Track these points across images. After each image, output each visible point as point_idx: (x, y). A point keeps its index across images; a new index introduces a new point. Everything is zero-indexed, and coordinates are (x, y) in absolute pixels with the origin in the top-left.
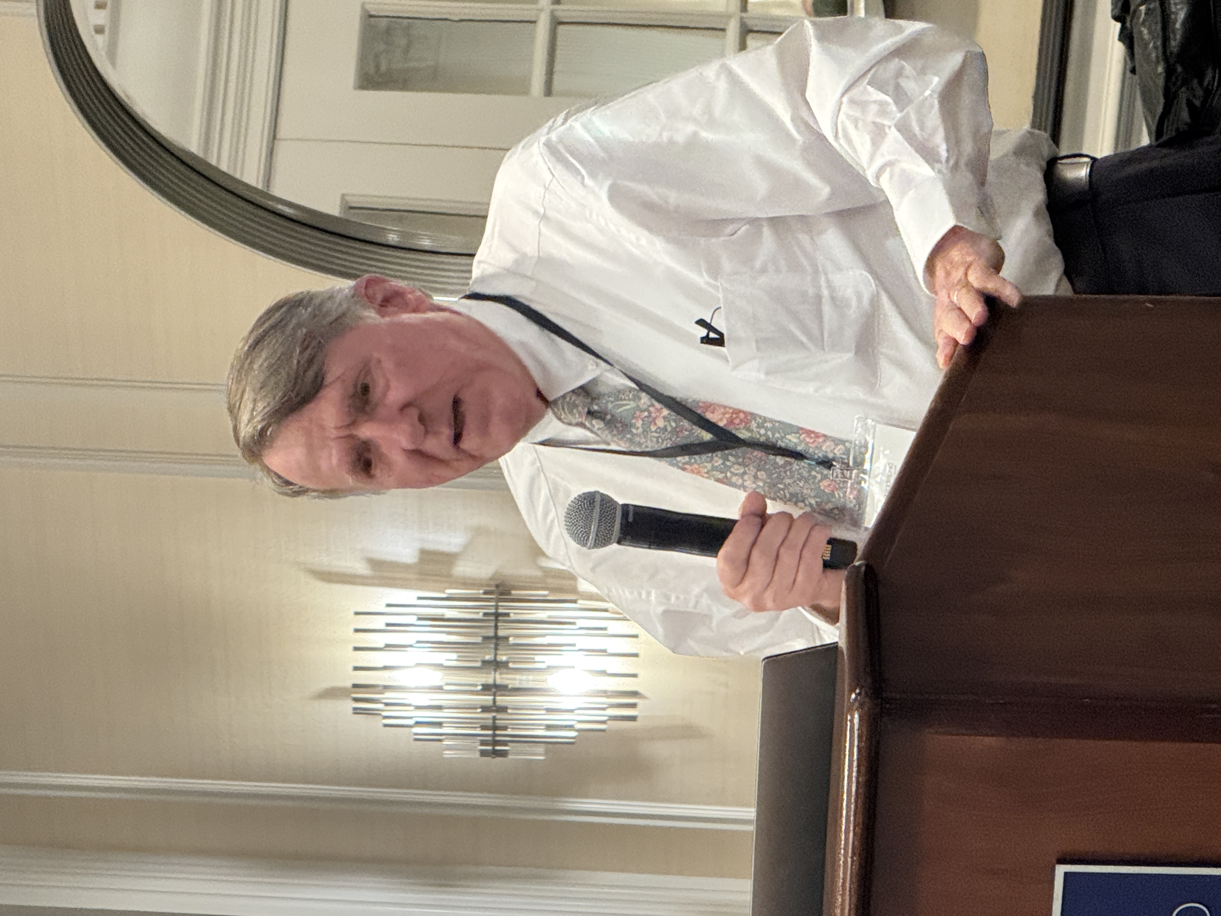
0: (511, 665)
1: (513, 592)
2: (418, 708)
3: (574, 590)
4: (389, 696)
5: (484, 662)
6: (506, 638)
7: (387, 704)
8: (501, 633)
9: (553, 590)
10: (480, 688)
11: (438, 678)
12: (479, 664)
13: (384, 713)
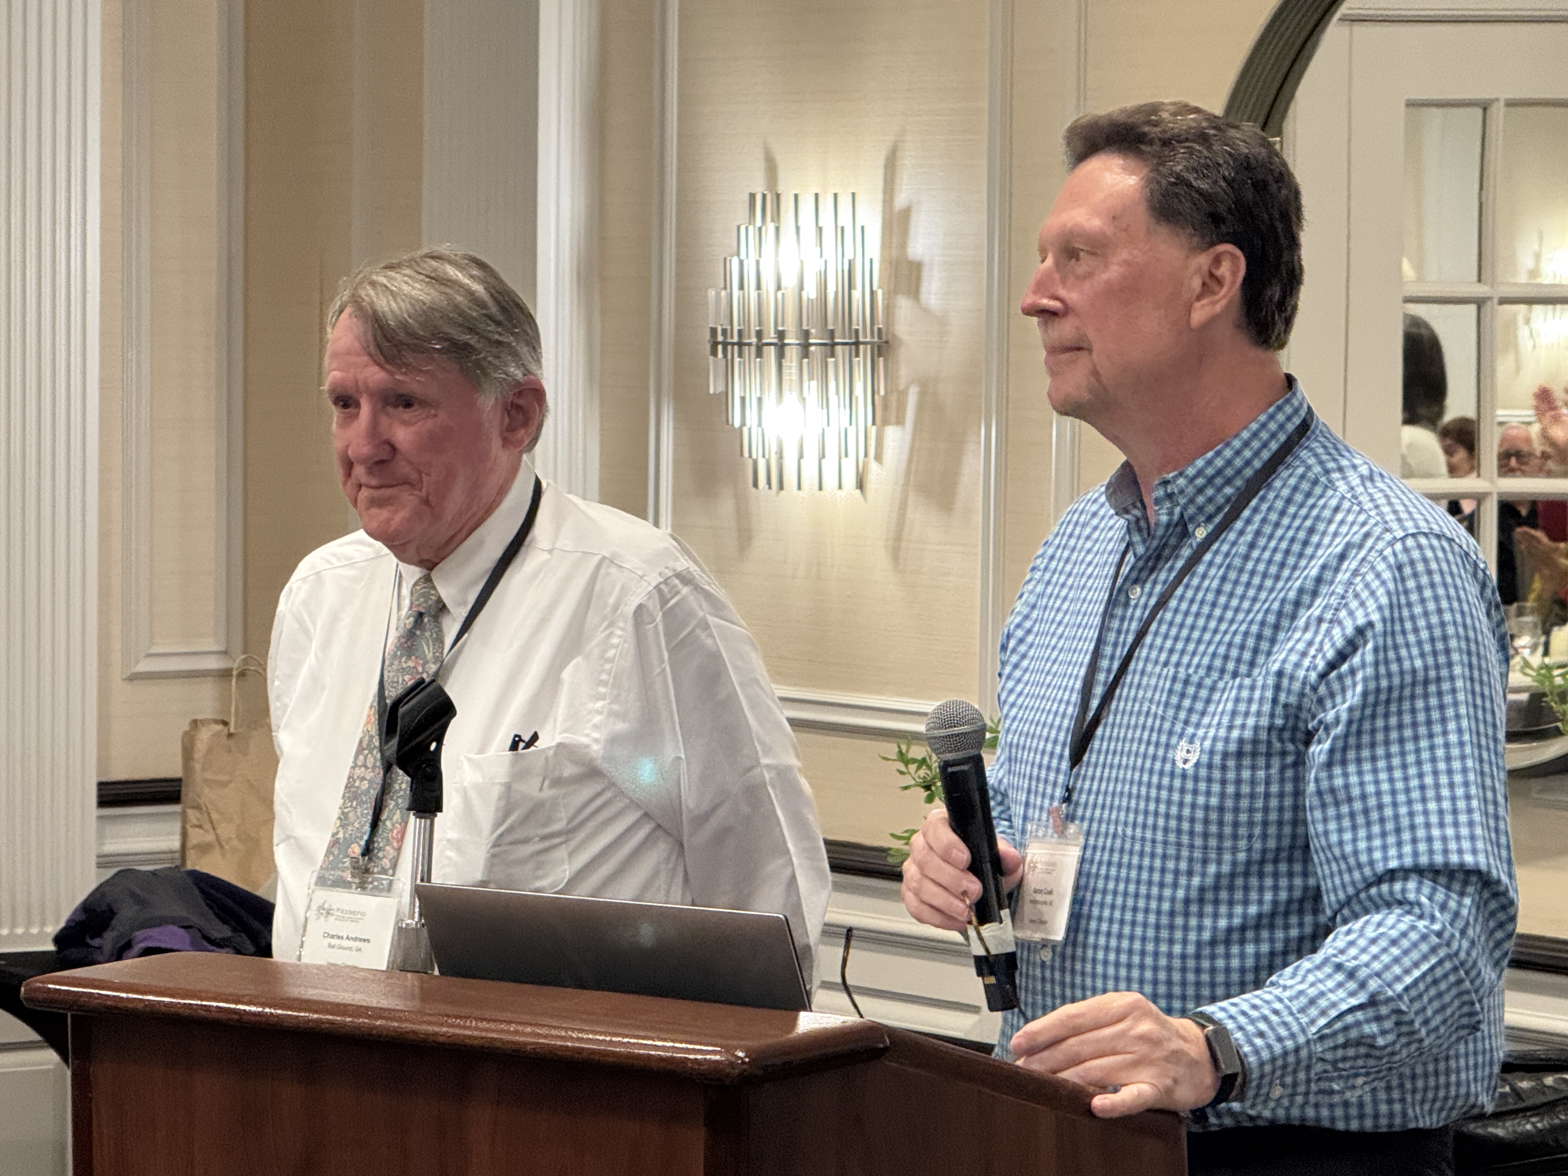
0: (805, 360)
1: (881, 359)
2: (758, 262)
3: (886, 422)
4: (769, 232)
5: (807, 333)
6: (833, 355)
7: (760, 229)
8: (839, 349)
9: (885, 398)
10: (780, 328)
11: (790, 282)
12: (805, 327)
13: (751, 228)
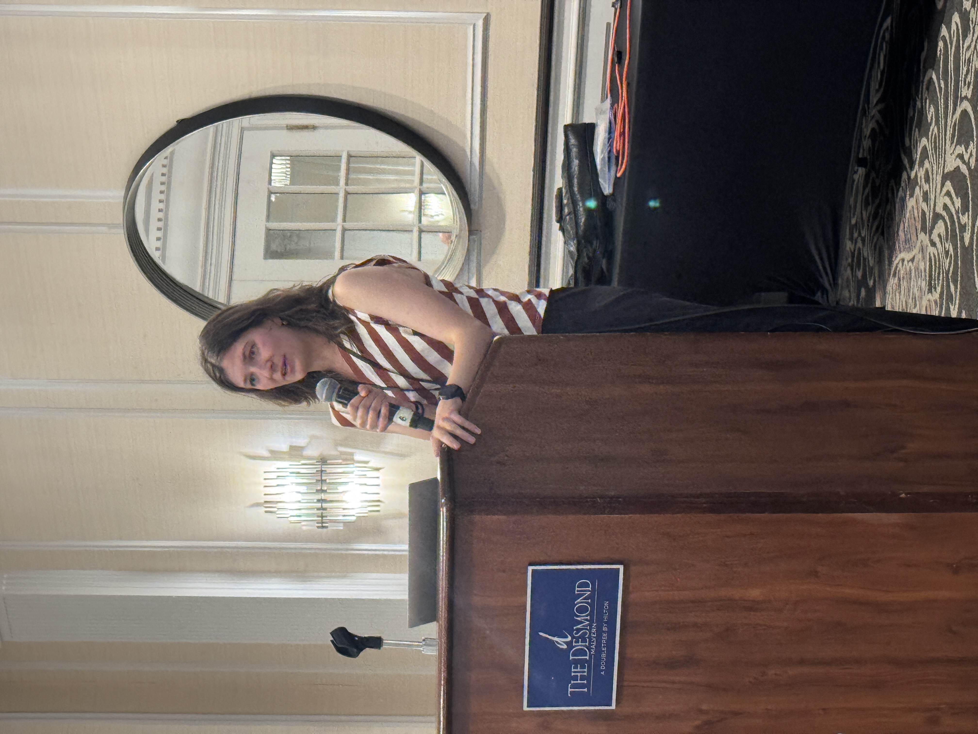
0: (328, 491)
1: (328, 461)
2: (291, 510)
3: (353, 460)
4: (279, 505)
5: (317, 491)
6: (325, 480)
7: (278, 509)
8: (324, 478)
9: (344, 460)
10: (315, 501)
11: (299, 497)
12: (315, 491)
13: (277, 512)
